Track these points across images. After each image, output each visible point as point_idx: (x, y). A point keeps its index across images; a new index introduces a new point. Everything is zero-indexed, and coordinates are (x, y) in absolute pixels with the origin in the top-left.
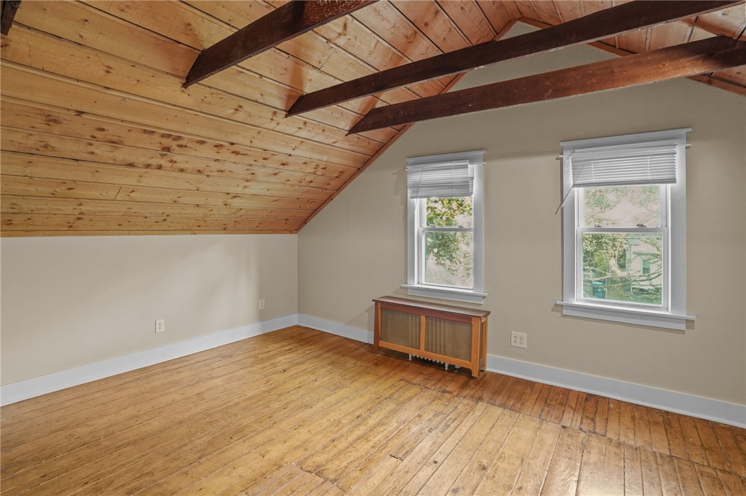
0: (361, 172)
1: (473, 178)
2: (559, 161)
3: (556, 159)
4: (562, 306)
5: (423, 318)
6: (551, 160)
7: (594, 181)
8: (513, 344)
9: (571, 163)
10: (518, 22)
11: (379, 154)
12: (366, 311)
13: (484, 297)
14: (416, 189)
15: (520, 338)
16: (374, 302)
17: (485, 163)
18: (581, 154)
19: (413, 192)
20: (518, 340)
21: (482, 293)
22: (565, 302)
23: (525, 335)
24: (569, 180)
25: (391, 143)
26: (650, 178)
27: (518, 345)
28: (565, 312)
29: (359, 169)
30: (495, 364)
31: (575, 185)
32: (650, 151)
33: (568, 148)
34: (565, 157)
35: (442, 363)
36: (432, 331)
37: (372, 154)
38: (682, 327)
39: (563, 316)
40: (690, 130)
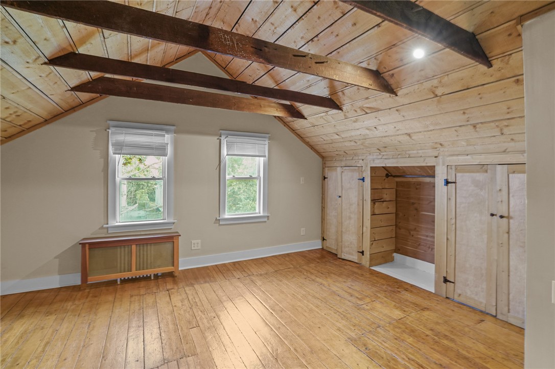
0: (48, 124)
1: (168, 144)
2: (218, 140)
3: (218, 139)
4: (219, 220)
5: (134, 247)
6: (214, 139)
7: (236, 153)
8: (193, 248)
9: (225, 142)
10: (200, 52)
11: (75, 111)
12: (56, 258)
13: (174, 223)
14: (119, 147)
15: (197, 243)
16: (81, 245)
17: (175, 135)
18: (230, 139)
19: (116, 149)
20: (196, 245)
21: (172, 221)
22: (221, 217)
23: (199, 241)
24: (224, 151)
25: (90, 104)
26: (257, 154)
27: (196, 248)
28: (221, 223)
29: (46, 120)
30: (184, 264)
31: (227, 155)
32: (258, 142)
33: (224, 134)
34: (222, 138)
35: (149, 275)
36: (143, 255)
37: (67, 109)
38: (266, 220)
39: (220, 225)
40: (270, 135)
